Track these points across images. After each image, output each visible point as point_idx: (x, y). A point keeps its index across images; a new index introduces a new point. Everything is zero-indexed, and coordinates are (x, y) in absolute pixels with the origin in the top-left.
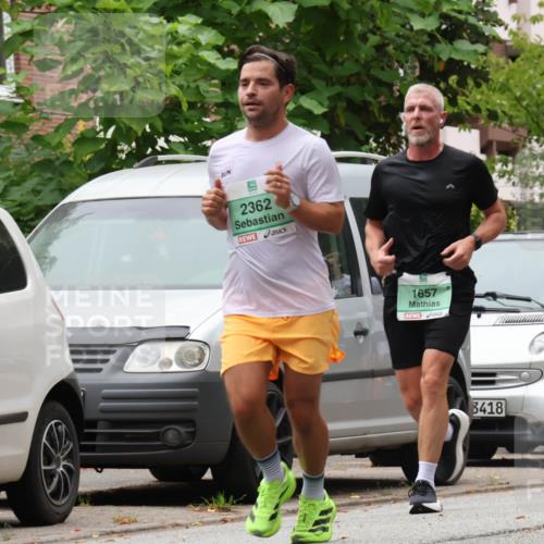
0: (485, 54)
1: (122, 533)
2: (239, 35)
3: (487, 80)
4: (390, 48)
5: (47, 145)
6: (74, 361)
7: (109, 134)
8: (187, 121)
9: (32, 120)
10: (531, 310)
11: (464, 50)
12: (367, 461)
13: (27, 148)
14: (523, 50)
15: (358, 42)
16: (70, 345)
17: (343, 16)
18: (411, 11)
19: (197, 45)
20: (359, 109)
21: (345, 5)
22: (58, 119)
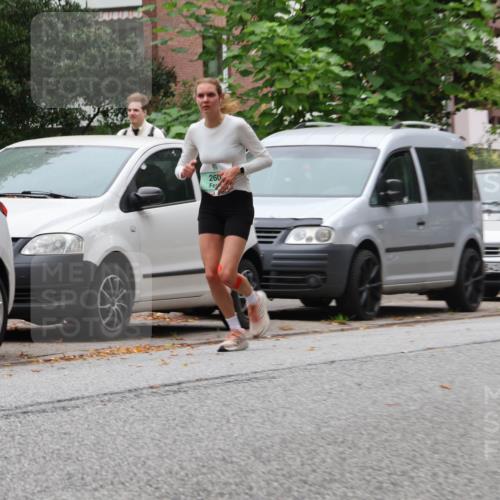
0: (490, 69)
1: (283, 336)
2: (353, 57)
4: (437, 65)
6: (258, 237)
7: (279, 111)
8: (322, 103)
11: (479, 67)
12: (424, 297)
15: (419, 62)
17: (410, 48)
19: (329, 64)
20: (420, 98)
21: (412, 41)
22: (251, 102)
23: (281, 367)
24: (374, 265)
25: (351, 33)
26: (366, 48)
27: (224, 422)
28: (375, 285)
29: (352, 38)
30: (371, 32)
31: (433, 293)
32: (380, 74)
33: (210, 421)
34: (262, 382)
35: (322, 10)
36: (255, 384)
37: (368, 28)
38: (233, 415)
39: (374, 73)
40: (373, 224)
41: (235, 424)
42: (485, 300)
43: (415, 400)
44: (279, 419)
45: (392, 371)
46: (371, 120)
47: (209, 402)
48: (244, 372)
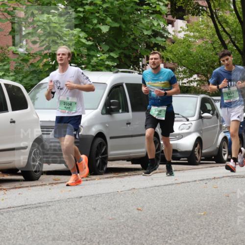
0: (165, 41)
1: (55, 184)
2: (93, 34)
3: (166, 50)
4: (137, 39)
5: (35, 66)
6: (42, 131)
7: (53, 63)
8: (76, 59)
9: (30, 59)
10: (179, 117)
11: (159, 40)
12: (130, 162)
13: (29, 67)
14: (176, 41)
15: (128, 37)
16: (41, 126)
17: (123, 30)
18: (143, 28)
19: (79, 37)
20: (128, 57)
21: (124, 26)
22: (38, 58)
23: (53, 200)
24: (104, 146)
25: (92, 22)
26: (100, 30)
27: (22, 230)
28: (104, 156)
29: (92, 24)
30: (102, 21)
31: (134, 160)
32: (107, 44)
33: (15, 229)
34: (43, 208)
35: (76, 9)
36: (40, 209)
37: (101, 19)
38: (27, 226)
39: (104, 43)
40: (103, 124)
41: (28, 231)
42: (161, 164)
43: (124, 217)
44: (51, 228)
45: (112, 202)
46: (102, 68)
47: (14, 219)
48: (34, 203)
